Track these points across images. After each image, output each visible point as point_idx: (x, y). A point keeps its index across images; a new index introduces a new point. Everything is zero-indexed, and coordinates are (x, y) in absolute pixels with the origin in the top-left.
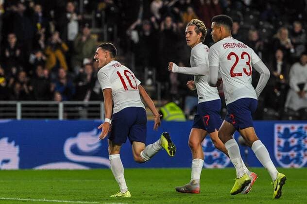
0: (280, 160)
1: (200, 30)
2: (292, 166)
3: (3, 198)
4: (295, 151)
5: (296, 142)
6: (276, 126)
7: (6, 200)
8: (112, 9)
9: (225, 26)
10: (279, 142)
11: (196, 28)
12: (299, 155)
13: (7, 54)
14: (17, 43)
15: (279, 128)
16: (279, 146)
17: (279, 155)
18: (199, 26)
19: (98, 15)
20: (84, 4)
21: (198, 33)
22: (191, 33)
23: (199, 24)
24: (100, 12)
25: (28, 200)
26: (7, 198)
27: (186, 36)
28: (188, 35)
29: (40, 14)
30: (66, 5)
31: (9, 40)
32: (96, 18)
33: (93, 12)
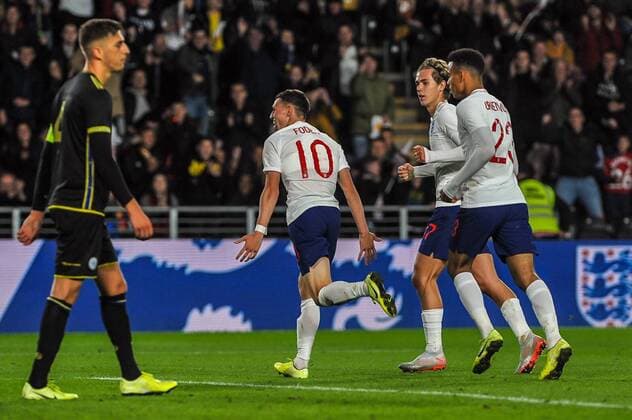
0: (588, 313)
1: (443, 76)
2: (611, 324)
3: (222, 384)
4: (615, 296)
5: (616, 278)
6: (580, 250)
7: (227, 386)
8: (421, 37)
9: (470, 68)
10: (585, 279)
11: (433, 73)
12: (623, 302)
13: (231, 121)
14: (248, 100)
15: (586, 253)
16: (585, 287)
17: (585, 304)
18: (439, 70)
19: (395, 49)
20: (368, 29)
21: (438, 82)
22: (425, 82)
23: (439, 65)
24: (398, 44)
25: (267, 386)
26: (229, 384)
27: (418, 88)
28: (421, 86)
29: (291, 48)
30: (337, 31)
31: (234, 96)
32: (392, 55)
33: (386, 43)
